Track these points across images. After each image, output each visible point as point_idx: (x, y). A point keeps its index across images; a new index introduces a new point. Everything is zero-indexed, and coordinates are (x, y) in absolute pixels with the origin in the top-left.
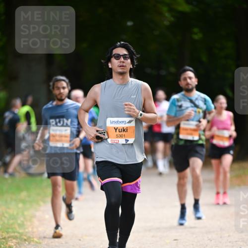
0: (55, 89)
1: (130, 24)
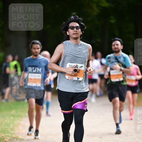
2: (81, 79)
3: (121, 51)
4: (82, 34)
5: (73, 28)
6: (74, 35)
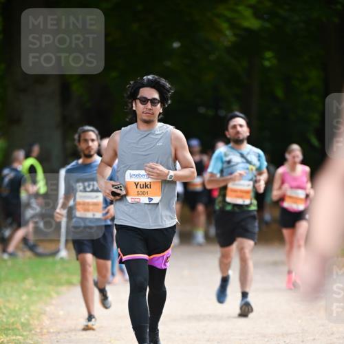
0: (82, 142)
2: (156, 200)
3: (245, 142)
4: (161, 111)
5: (144, 101)
6: (144, 114)
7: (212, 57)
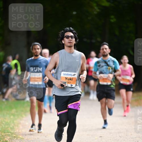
0: (34, 49)
1: (74, 13)
5: (68, 37)
6: (69, 43)
7: (90, 18)
